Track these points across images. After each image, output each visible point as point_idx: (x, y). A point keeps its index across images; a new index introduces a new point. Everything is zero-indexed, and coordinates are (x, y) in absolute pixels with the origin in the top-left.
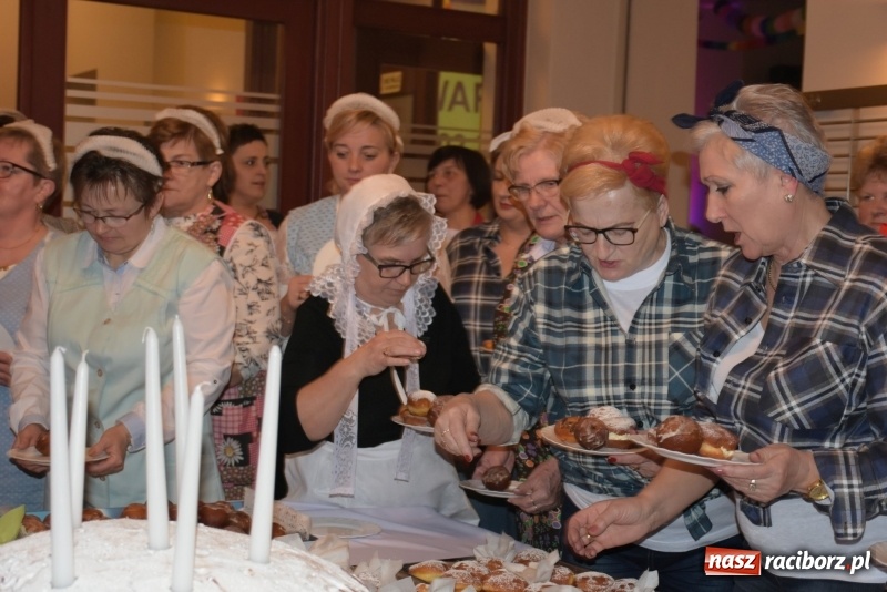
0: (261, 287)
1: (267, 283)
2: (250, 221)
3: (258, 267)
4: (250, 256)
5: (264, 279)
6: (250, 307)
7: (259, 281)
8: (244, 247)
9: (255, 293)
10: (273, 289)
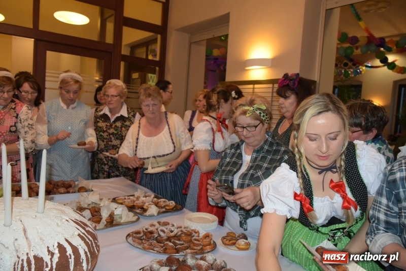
0: (29, 126)
1: (31, 125)
2: (26, 105)
3: (29, 120)
4: (27, 116)
5: (30, 124)
6: (25, 132)
7: (29, 124)
8: (25, 113)
9: (27, 128)
10: (34, 127)
